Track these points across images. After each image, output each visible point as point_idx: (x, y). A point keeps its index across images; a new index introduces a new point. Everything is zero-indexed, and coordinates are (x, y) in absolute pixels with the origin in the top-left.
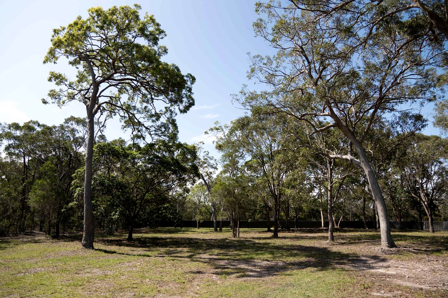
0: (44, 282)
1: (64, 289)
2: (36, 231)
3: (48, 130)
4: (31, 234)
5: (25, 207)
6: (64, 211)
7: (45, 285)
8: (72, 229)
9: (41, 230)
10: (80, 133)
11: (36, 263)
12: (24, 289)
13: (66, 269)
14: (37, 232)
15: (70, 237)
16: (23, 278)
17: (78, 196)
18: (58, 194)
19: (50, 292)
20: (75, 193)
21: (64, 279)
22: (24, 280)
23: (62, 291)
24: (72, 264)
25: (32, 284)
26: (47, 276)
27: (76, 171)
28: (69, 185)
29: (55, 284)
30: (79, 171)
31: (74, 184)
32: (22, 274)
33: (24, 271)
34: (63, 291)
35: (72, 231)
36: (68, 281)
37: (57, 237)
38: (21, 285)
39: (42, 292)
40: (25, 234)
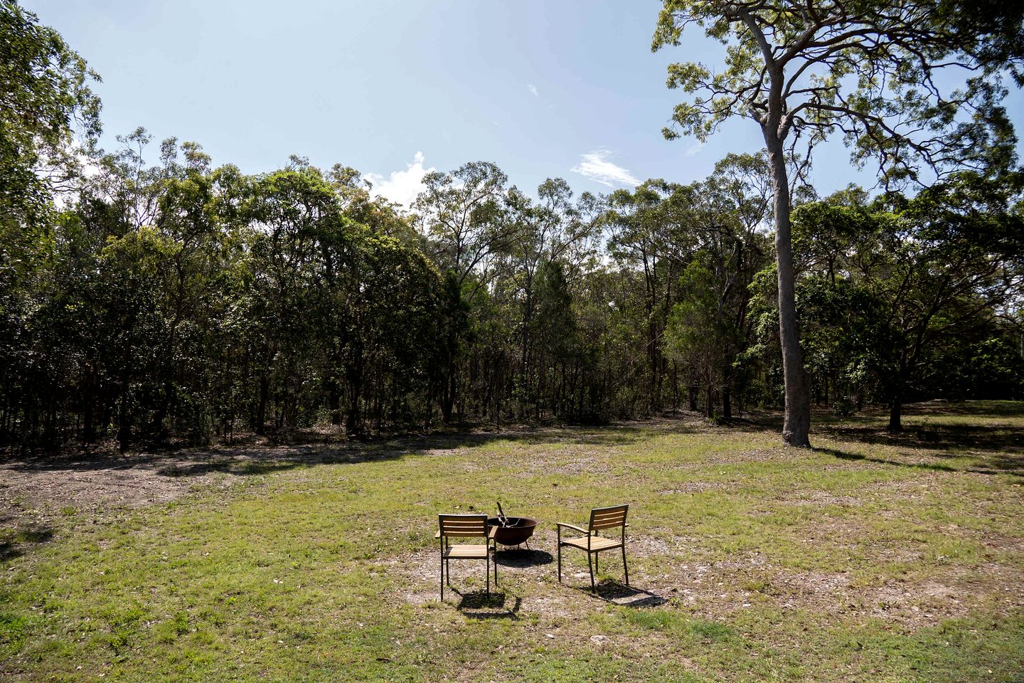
0: (715, 511)
1: (757, 528)
2: (684, 409)
3: (684, 195)
4: (676, 415)
5: (657, 361)
6: (738, 366)
7: (717, 517)
8: (756, 406)
9: (693, 408)
10: (753, 189)
11: (694, 473)
12: (679, 520)
13: (754, 487)
14: (686, 412)
15: (757, 423)
16: (675, 500)
17: (767, 331)
18: (722, 329)
19: (730, 531)
20: (759, 324)
21: (755, 507)
22: (676, 503)
23: (752, 531)
24: (766, 478)
25: (692, 512)
26: (719, 498)
27: (756, 276)
28: (744, 309)
29: (738, 517)
30: (763, 275)
31: (754, 305)
32: (672, 492)
33: (672, 487)
34: (756, 533)
35: (757, 409)
36: (762, 514)
37: (727, 421)
38: (674, 511)
39: (714, 530)
40: (664, 416)
